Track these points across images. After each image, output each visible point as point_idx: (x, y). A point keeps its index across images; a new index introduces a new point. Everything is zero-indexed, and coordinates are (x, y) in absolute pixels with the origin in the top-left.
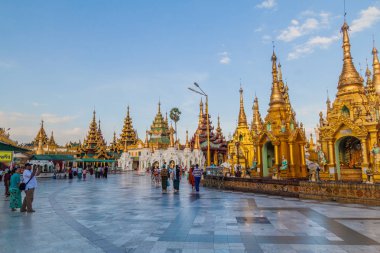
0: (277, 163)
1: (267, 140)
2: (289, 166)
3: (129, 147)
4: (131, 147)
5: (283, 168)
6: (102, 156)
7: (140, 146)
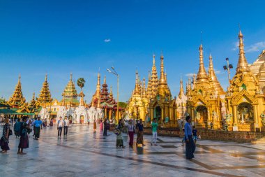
0: (163, 118)
1: (157, 105)
2: (169, 121)
3: (47, 105)
4: (48, 104)
5: (166, 121)
6: (24, 111)
7: (55, 104)
